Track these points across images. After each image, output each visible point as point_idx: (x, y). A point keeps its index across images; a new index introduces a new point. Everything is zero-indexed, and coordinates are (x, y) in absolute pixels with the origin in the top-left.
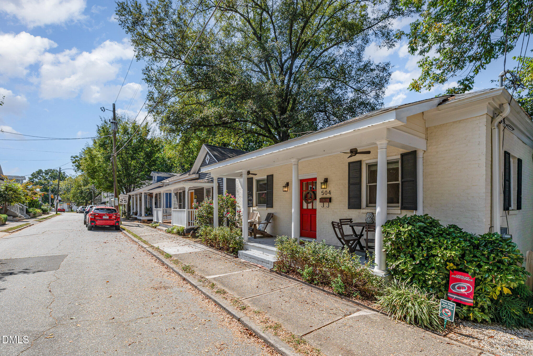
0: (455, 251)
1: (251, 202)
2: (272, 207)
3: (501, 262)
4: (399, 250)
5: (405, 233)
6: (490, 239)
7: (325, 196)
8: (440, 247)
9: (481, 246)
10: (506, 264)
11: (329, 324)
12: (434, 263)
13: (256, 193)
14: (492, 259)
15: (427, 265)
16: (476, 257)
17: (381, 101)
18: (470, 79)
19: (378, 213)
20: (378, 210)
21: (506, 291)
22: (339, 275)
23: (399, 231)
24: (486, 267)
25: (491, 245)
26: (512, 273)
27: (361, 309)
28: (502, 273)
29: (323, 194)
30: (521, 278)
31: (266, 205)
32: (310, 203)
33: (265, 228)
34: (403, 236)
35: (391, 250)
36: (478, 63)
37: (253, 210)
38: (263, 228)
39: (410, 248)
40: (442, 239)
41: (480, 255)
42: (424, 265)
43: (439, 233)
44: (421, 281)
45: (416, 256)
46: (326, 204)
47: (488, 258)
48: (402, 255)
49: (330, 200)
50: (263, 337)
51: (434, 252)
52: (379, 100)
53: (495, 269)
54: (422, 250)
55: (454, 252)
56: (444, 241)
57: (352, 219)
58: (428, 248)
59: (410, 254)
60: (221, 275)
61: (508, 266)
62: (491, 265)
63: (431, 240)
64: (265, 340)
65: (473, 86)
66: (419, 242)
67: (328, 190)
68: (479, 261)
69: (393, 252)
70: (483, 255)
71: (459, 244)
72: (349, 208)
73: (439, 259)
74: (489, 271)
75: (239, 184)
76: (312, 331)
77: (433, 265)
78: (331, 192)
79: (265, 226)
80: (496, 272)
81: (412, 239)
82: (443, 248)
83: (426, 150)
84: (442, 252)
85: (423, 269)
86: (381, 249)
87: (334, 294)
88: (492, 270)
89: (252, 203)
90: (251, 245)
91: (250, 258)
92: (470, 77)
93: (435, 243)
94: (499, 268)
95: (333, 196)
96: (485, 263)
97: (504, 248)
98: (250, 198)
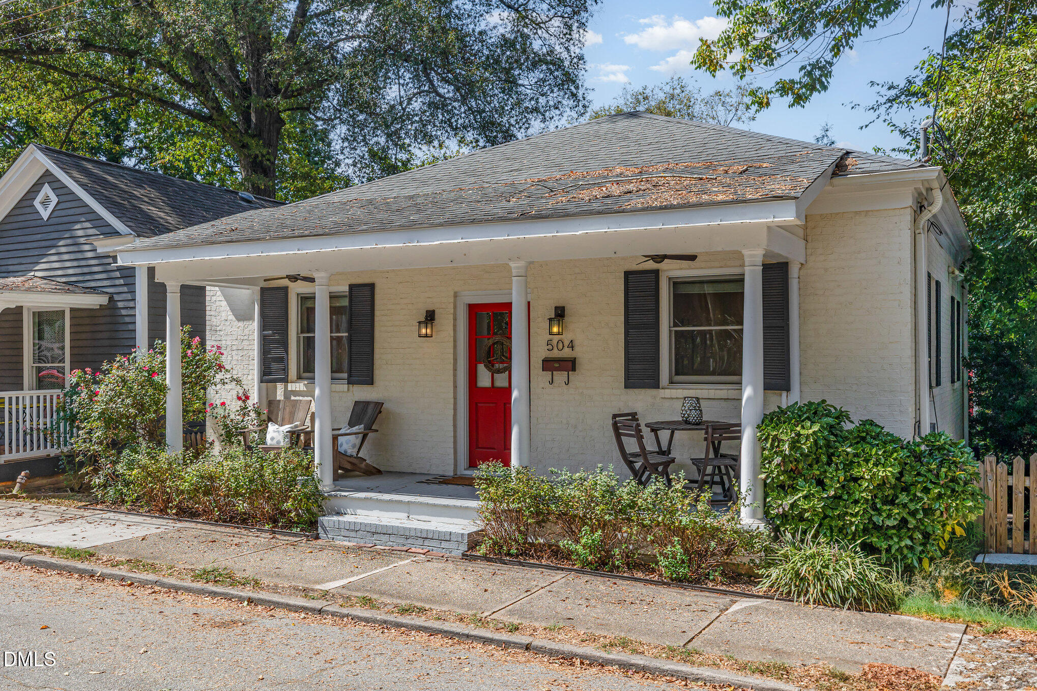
0: (891, 466)
1: (281, 366)
2: (371, 382)
3: (954, 480)
4: (794, 474)
5: (807, 438)
6: (937, 443)
7: (556, 354)
8: (867, 461)
9: (924, 457)
10: (961, 483)
11: (709, 625)
12: (857, 493)
13: (298, 338)
14: (944, 476)
15: (846, 497)
16: (919, 474)
17: (578, 51)
18: (824, 66)
19: (749, 398)
20: (747, 392)
21: (959, 531)
22: (676, 539)
23: (799, 435)
24: (936, 491)
25: (939, 452)
26: (969, 496)
27: (736, 599)
28: (957, 499)
29: (550, 347)
30: (980, 506)
31: (345, 375)
32: (499, 371)
33: (358, 447)
34: (804, 444)
35: (778, 475)
36: (838, 32)
37: (287, 394)
38: (354, 446)
39: (816, 467)
40: (867, 448)
41: (926, 472)
42: (840, 498)
43: (859, 436)
44: (836, 530)
45: (827, 481)
46: (560, 377)
47: (937, 476)
48: (800, 481)
49: (570, 365)
50: (614, 660)
51: (856, 472)
52: (572, 48)
53: (949, 493)
54: (837, 469)
55: (890, 469)
56: (871, 450)
57: (636, 413)
58: (845, 465)
59: (815, 479)
60: (352, 579)
61: (964, 486)
62: (942, 486)
63: (849, 450)
64: (620, 665)
65: (828, 82)
66: (830, 456)
67: (567, 338)
68: (925, 482)
69: (782, 478)
70: (930, 471)
71: (895, 454)
72: (626, 387)
73: (867, 484)
74: (940, 496)
75: (224, 303)
76: (693, 638)
77: (857, 497)
78: (576, 343)
79: (358, 442)
80: (949, 497)
81: (817, 450)
82: (872, 462)
83: (804, 262)
84: (870, 471)
85: (839, 505)
86: (755, 474)
87: (664, 584)
88: (945, 494)
89: (285, 370)
90: (356, 499)
91: (374, 533)
92: (825, 61)
93: (856, 455)
94: (953, 491)
95: (578, 353)
96: (934, 483)
97: (957, 456)
98: (276, 353)
